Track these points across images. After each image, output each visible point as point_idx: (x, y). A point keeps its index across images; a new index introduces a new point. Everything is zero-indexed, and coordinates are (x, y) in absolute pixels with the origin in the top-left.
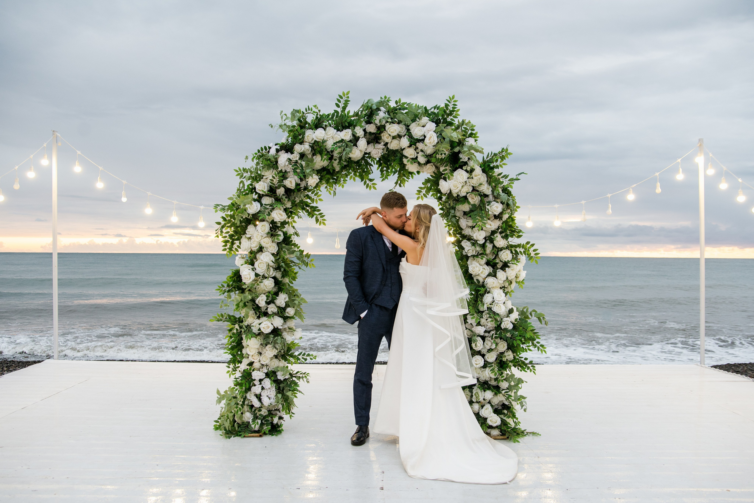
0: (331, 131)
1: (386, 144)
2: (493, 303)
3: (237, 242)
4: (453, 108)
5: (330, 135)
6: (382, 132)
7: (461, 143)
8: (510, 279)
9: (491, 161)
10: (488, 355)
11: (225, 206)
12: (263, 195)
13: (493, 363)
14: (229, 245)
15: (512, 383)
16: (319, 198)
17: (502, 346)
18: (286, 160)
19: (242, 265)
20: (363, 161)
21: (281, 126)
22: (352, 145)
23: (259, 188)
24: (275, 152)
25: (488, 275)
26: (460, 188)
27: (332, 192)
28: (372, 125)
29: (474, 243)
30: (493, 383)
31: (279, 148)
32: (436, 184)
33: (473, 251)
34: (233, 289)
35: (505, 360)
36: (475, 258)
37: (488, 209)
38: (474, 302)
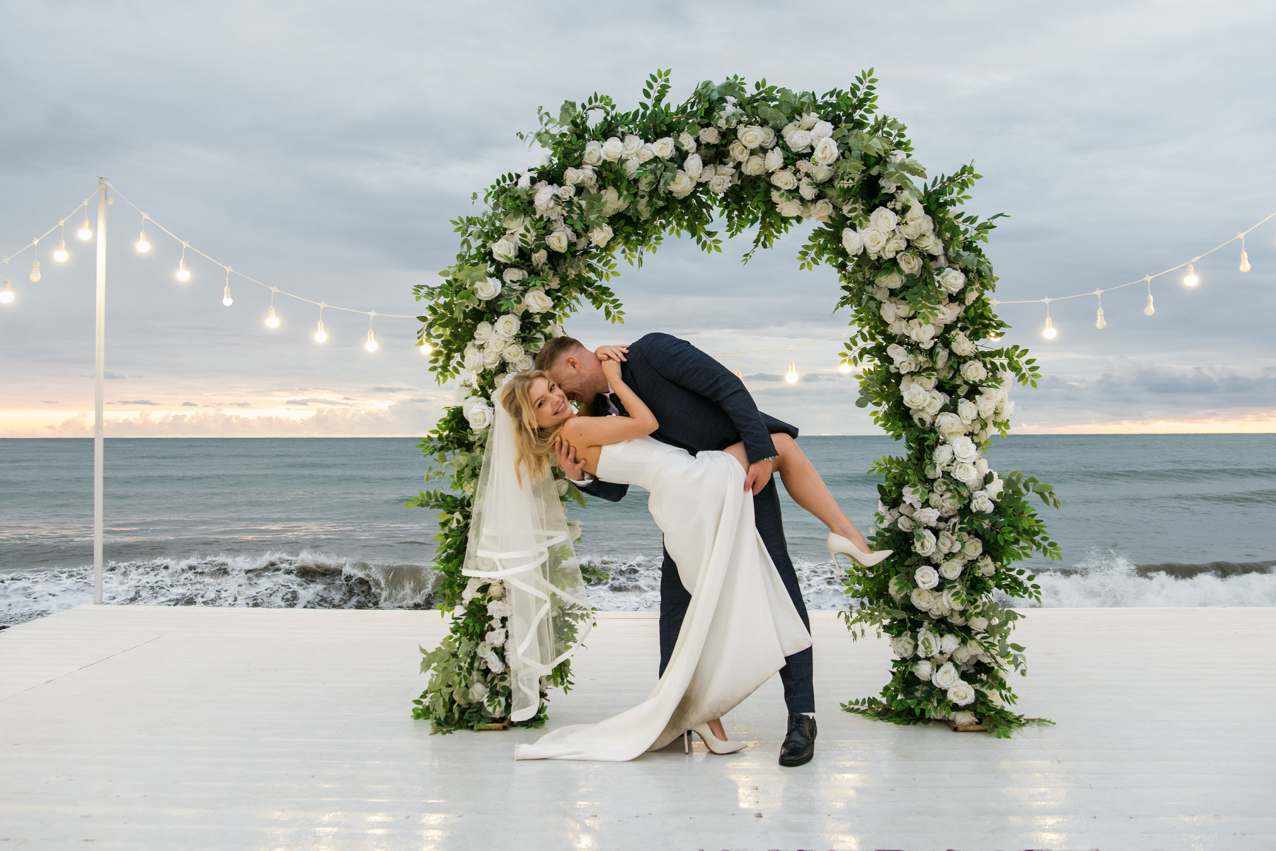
0: (635, 142)
1: (738, 165)
2: (952, 462)
3: (457, 356)
4: (866, 94)
5: (632, 149)
6: (729, 143)
7: (881, 160)
8: (983, 416)
9: (942, 192)
10: (944, 565)
11: (433, 289)
12: (506, 264)
13: (955, 581)
14: (442, 359)
15: (995, 621)
16: (611, 270)
17: (972, 547)
18: (550, 197)
19: (467, 398)
20: (694, 201)
21: (539, 135)
22: (676, 166)
23: (499, 252)
24: (529, 184)
25: (943, 410)
26: (883, 243)
27: (636, 261)
28: (711, 129)
29: (913, 348)
30: (958, 621)
31: (536, 175)
32: (835, 238)
33: (910, 364)
34: (450, 445)
35: (980, 575)
36: (914, 377)
37: (939, 282)
38: (915, 461)
